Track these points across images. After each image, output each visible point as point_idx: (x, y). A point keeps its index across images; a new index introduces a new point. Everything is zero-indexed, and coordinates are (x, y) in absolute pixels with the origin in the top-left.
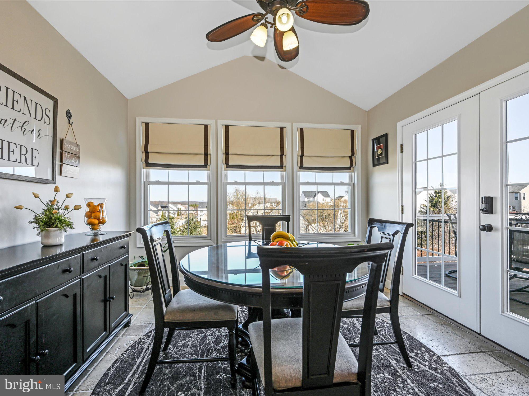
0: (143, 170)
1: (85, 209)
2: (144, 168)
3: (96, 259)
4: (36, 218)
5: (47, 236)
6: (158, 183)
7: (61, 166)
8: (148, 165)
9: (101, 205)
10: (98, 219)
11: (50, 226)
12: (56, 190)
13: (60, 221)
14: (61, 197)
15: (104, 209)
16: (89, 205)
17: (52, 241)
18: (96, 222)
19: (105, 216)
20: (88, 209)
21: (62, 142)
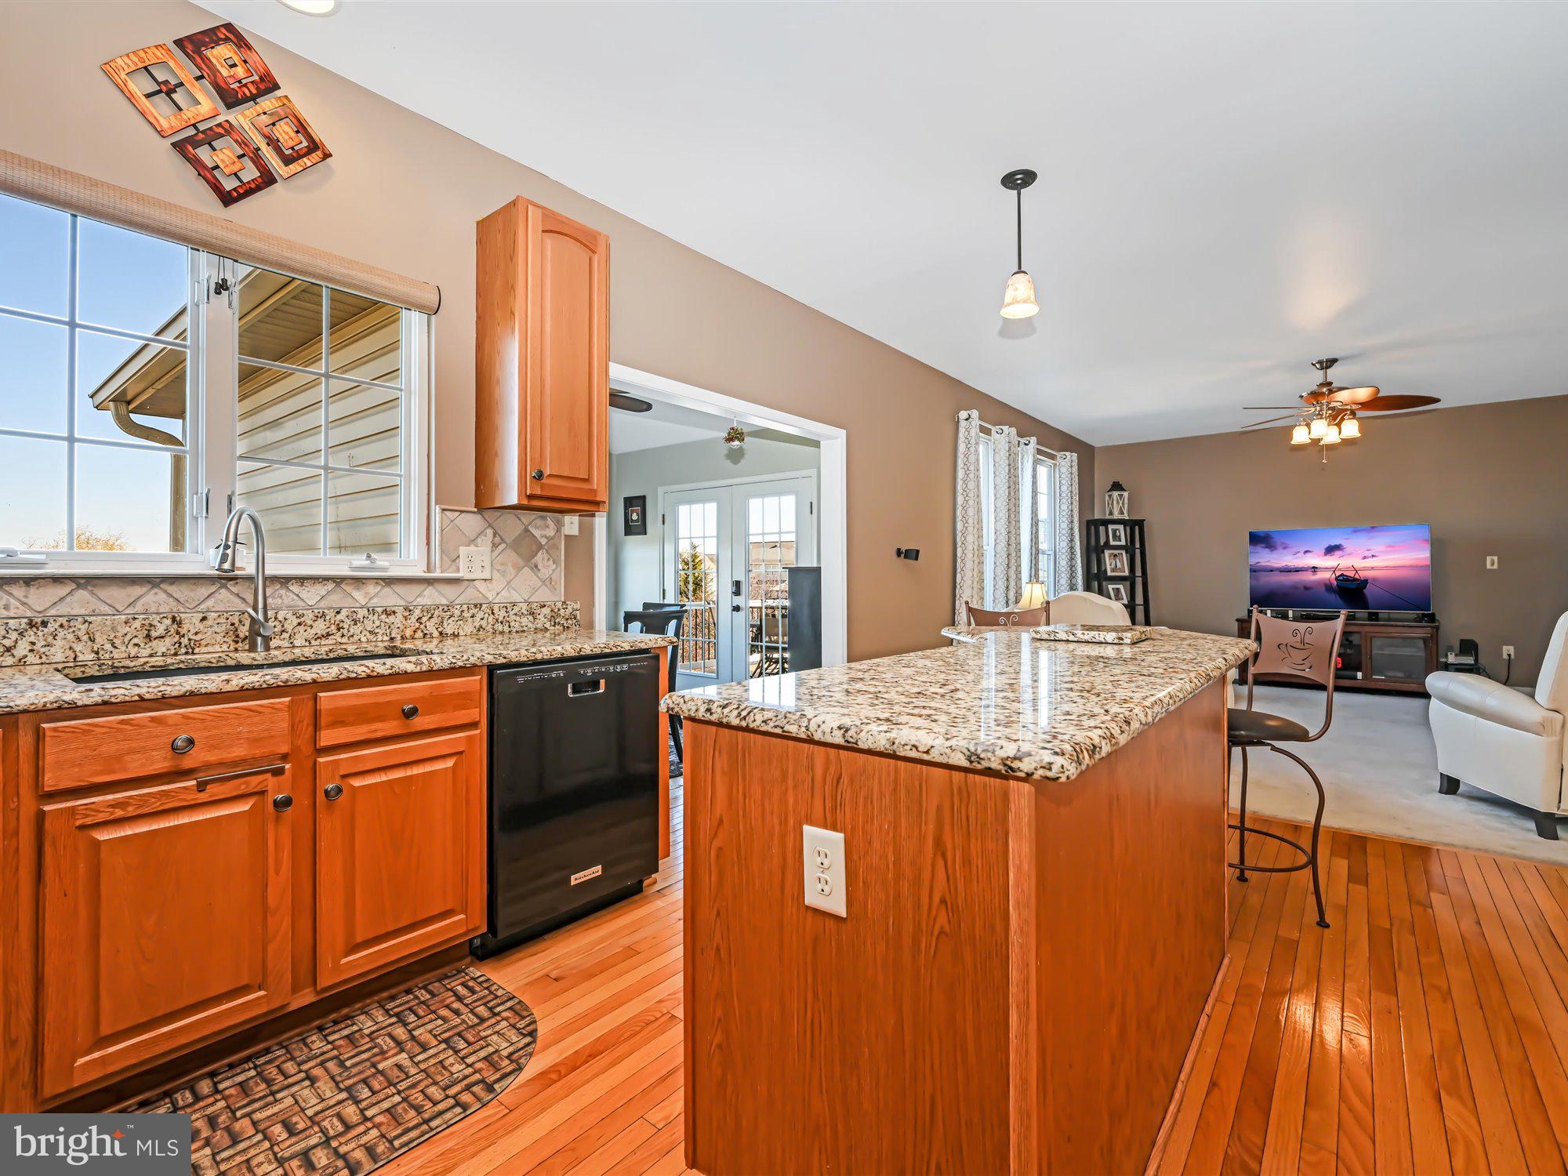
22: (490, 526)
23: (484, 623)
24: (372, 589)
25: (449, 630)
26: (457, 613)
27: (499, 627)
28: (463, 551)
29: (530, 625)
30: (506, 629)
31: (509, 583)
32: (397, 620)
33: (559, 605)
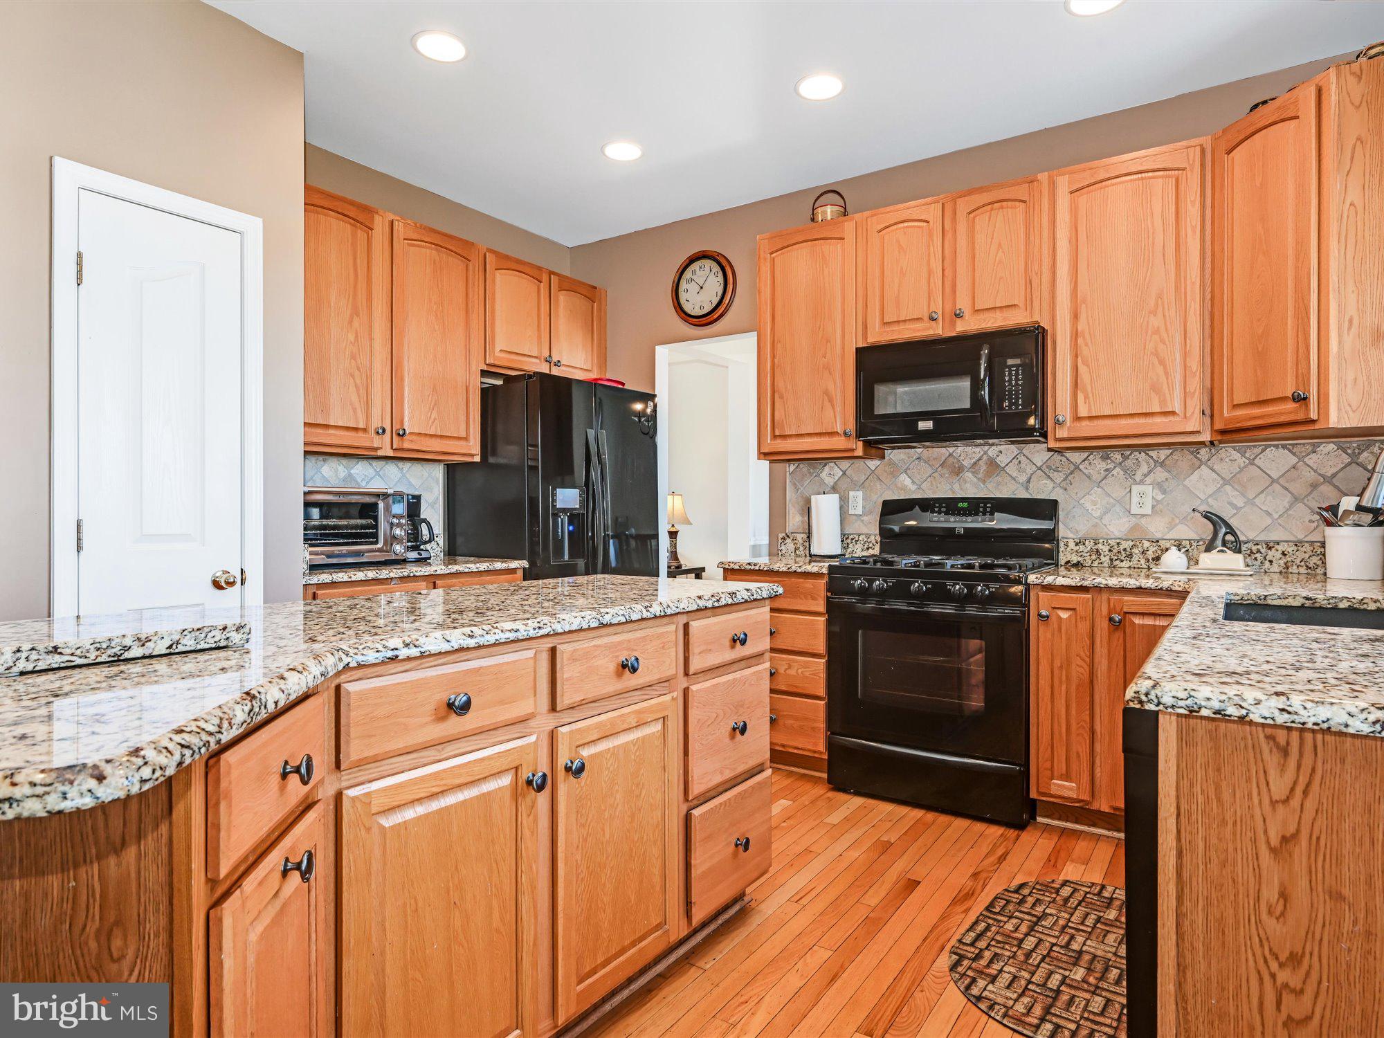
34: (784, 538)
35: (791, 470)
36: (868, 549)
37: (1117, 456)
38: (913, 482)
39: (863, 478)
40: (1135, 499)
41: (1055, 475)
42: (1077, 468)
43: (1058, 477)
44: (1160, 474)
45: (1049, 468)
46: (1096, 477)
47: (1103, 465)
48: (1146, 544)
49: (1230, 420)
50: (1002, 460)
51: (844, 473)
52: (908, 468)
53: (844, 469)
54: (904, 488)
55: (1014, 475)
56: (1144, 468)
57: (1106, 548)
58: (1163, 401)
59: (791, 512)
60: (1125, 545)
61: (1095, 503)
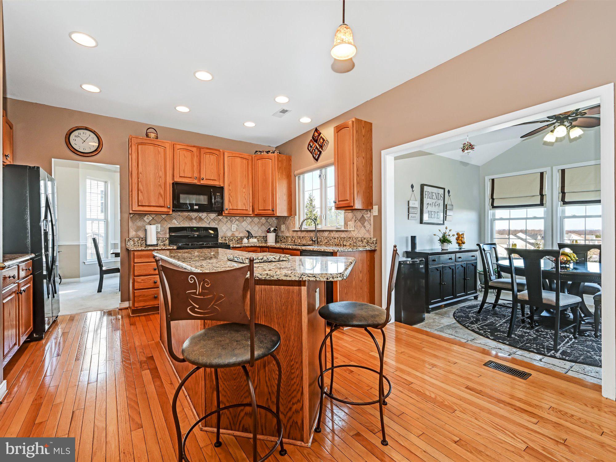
0: (490, 211)
1: (456, 236)
2: (490, 210)
3: (461, 258)
4: (440, 239)
5: (443, 246)
6: (501, 219)
7: (446, 216)
8: (494, 207)
9: (463, 234)
10: (462, 241)
11: (445, 242)
12: (446, 228)
13: (448, 240)
14: (448, 231)
15: (465, 236)
16: (457, 234)
17: (445, 248)
18: (461, 242)
19: (465, 240)
20: (457, 236)
21: (446, 205)
22: (355, 216)
23: (351, 243)
24: (334, 233)
25: (345, 244)
26: (346, 239)
27: (354, 244)
28: (349, 223)
29: (361, 244)
30: (356, 245)
31: (359, 232)
32: (336, 240)
33: (369, 239)
34: (129, 240)
35: (131, 216)
36: (163, 242)
37: (229, 218)
38: (177, 222)
39: (160, 220)
40: (233, 228)
41: (215, 222)
42: (221, 220)
43: (216, 222)
44: (237, 222)
45: (214, 220)
46: (225, 222)
47: (226, 220)
48: (235, 238)
49: (258, 213)
50: (203, 217)
51: (153, 218)
52: (176, 218)
53: (153, 217)
54: (175, 224)
55: (206, 221)
56: (234, 221)
57: (227, 239)
58: (246, 207)
59: (131, 231)
60: (231, 238)
61: (224, 228)
